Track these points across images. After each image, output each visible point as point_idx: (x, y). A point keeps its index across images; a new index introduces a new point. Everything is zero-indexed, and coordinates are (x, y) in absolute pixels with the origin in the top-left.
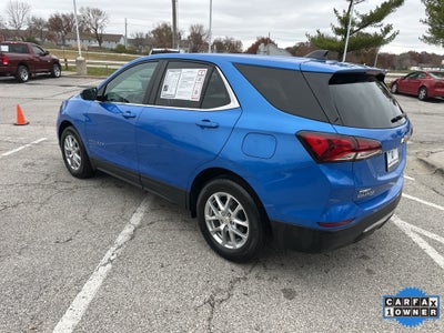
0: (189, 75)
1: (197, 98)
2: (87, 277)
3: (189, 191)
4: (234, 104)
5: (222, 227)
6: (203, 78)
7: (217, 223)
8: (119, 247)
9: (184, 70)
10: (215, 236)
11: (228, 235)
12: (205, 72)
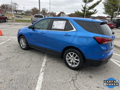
0: (61, 23)
1: (63, 28)
2: (38, 76)
3: (61, 52)
4: (75, 30)
5: (71, 61)
6: (65, 23)
7: (69, 60)
8: (44, 68)
9: (59, 21)
10: (69, 64)
11: (73, 63)
12: (65, 22)
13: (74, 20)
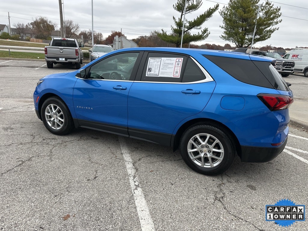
0: (169, 62)
1: (178, 76)
3: (174, 135)
4: (209, 79)
5: (202, 155)
6: (181, 64)
7: (196, 153)
8: (134, 177)
9: (162, 58)
10: (195, 162)
11: (206, 160)
12: (181, 60)
13: (204, 55)
